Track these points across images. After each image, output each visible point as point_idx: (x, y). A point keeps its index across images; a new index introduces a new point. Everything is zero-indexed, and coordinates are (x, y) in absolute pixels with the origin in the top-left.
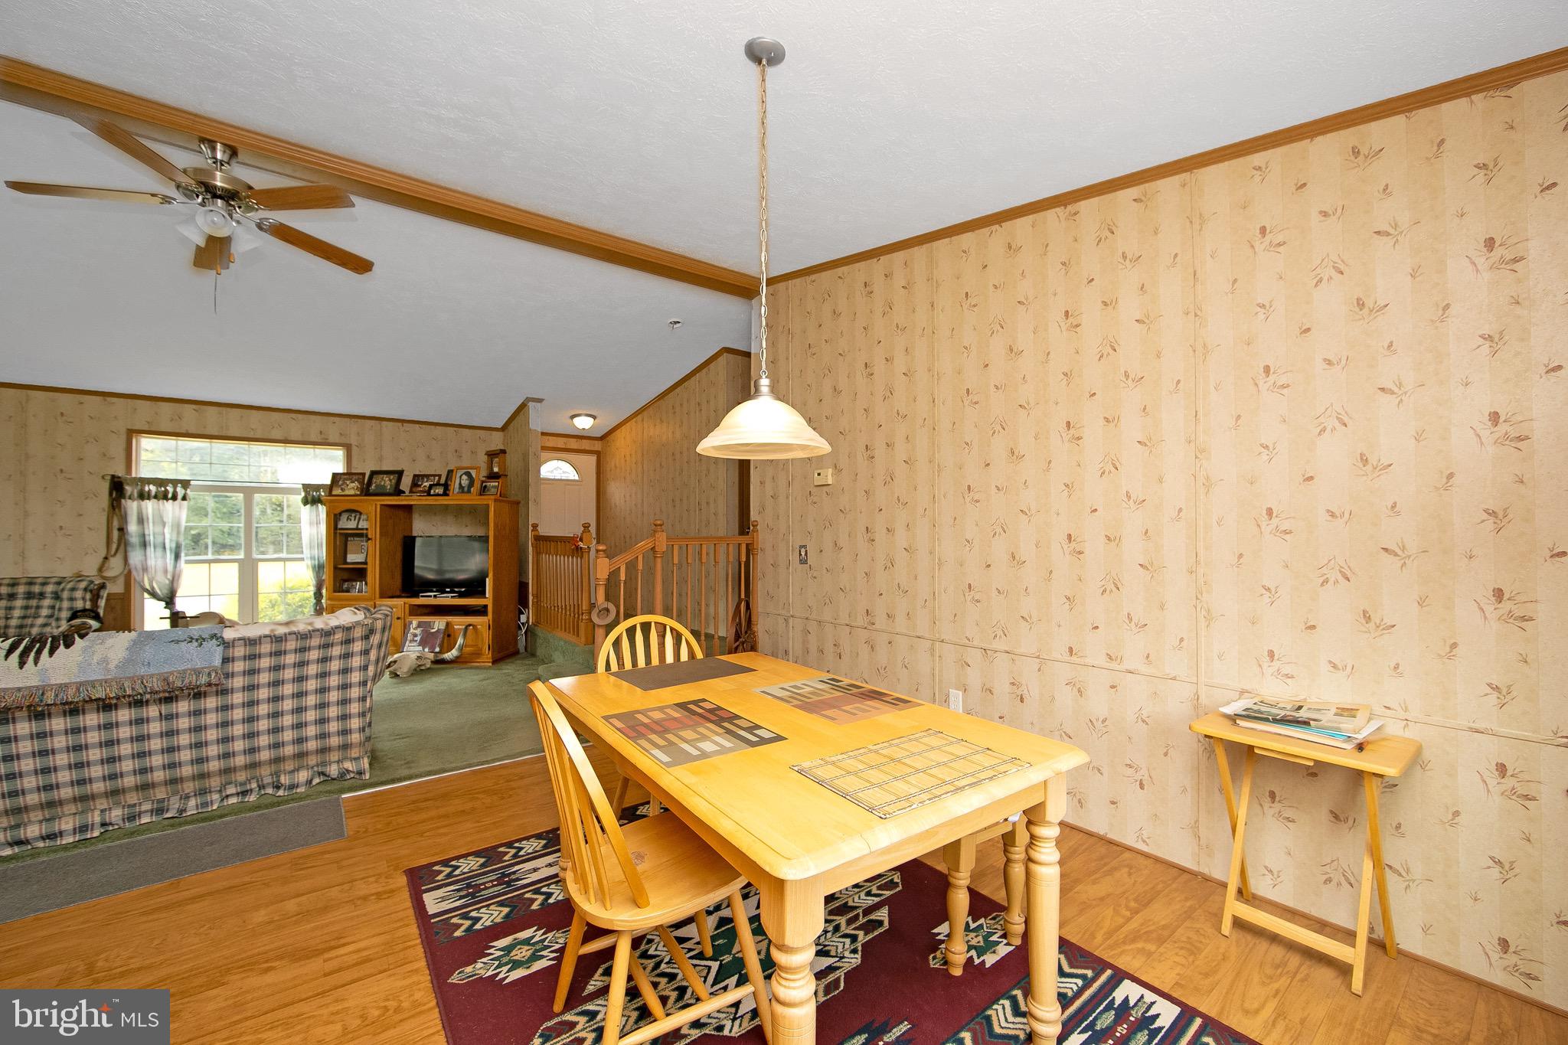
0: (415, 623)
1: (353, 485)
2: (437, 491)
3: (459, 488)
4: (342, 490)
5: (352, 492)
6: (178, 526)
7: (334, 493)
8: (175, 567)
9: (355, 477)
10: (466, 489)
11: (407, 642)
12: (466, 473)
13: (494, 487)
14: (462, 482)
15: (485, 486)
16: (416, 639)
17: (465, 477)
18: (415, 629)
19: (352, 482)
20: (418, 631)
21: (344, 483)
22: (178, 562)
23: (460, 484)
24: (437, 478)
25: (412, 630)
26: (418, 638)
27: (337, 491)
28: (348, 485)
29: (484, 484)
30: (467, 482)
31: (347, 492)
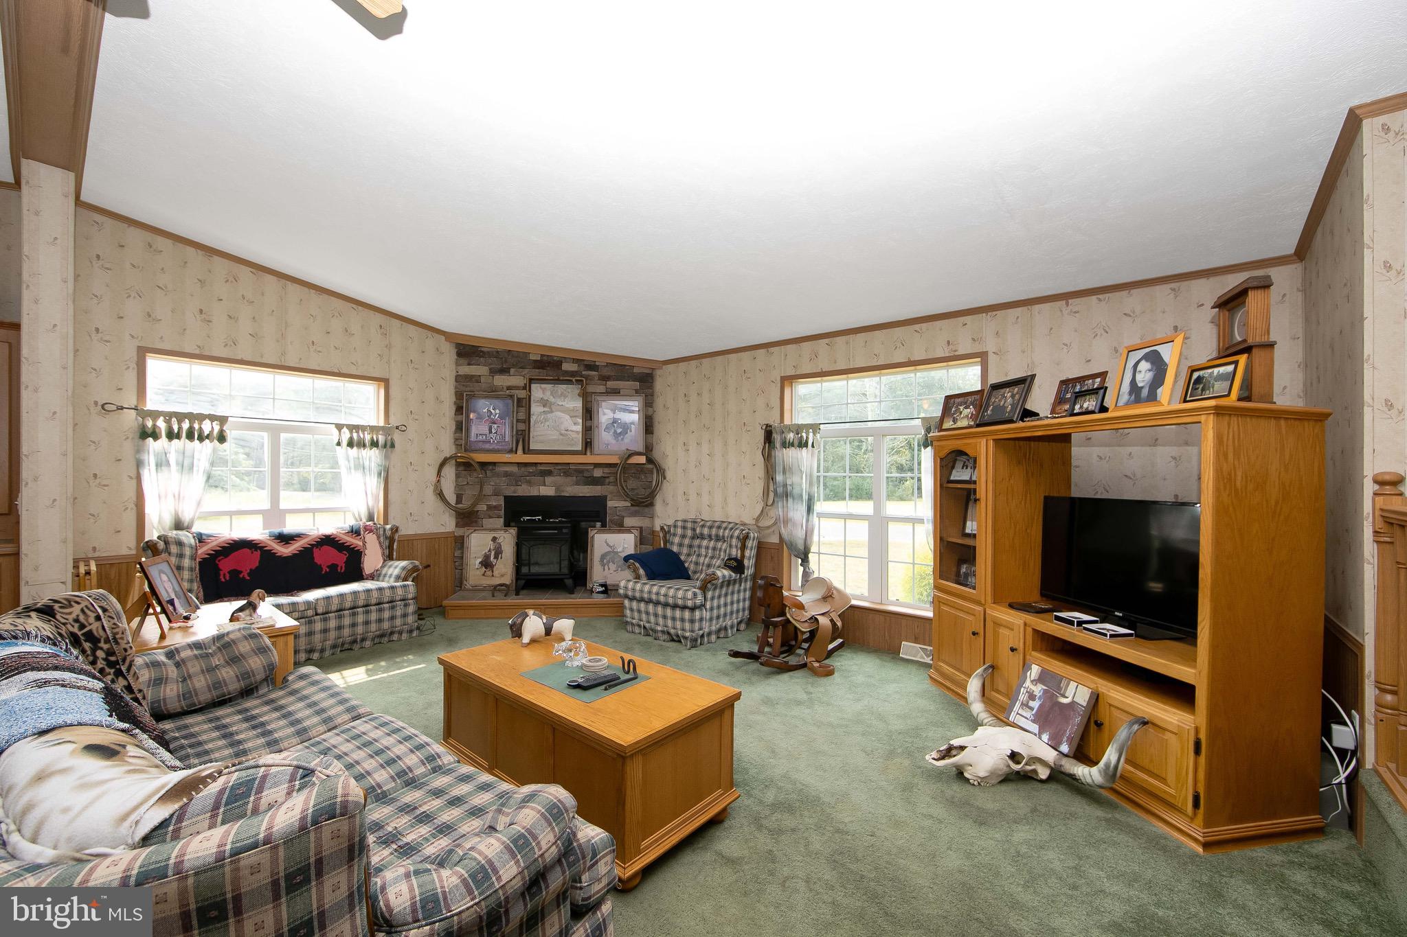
0: (1035, 670)
1: (967, 412)
2: (1085, 405)
3: (1130, 393)
4: (955, 421)
5: (964, 423)
6: (811, 476)
7: (945, 426)
8: (807, 521)
9: (970, 399)
10: (1145, 393)
11: (1018, 704)
12: (1146, 357)
13: (1221, 377)
14: (1139, 377)
15: (1199, 380)
16: (1032, 704)
17: (1144, 366)
18: (1034, 682)
19: (966, 408)
20: (1038, 690)
21: (957, 410)
22: (811, 514)
23: (1133, 382)
24: (1098, 380)
25: (1028, 683)
26: (1035, 704)
27: (948, 424)
28: (961, 413)
29: (1195, 375)
30: (1149, 376)
31: (959, 424)
